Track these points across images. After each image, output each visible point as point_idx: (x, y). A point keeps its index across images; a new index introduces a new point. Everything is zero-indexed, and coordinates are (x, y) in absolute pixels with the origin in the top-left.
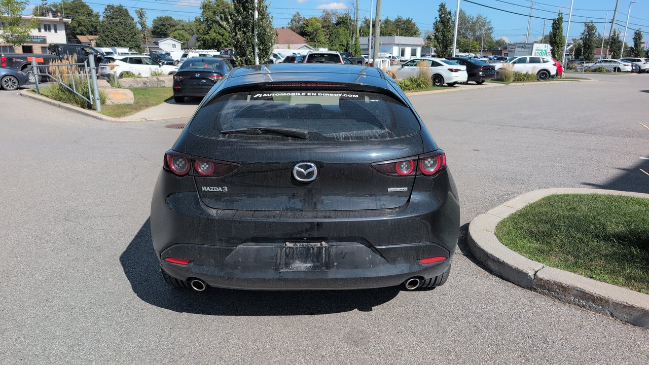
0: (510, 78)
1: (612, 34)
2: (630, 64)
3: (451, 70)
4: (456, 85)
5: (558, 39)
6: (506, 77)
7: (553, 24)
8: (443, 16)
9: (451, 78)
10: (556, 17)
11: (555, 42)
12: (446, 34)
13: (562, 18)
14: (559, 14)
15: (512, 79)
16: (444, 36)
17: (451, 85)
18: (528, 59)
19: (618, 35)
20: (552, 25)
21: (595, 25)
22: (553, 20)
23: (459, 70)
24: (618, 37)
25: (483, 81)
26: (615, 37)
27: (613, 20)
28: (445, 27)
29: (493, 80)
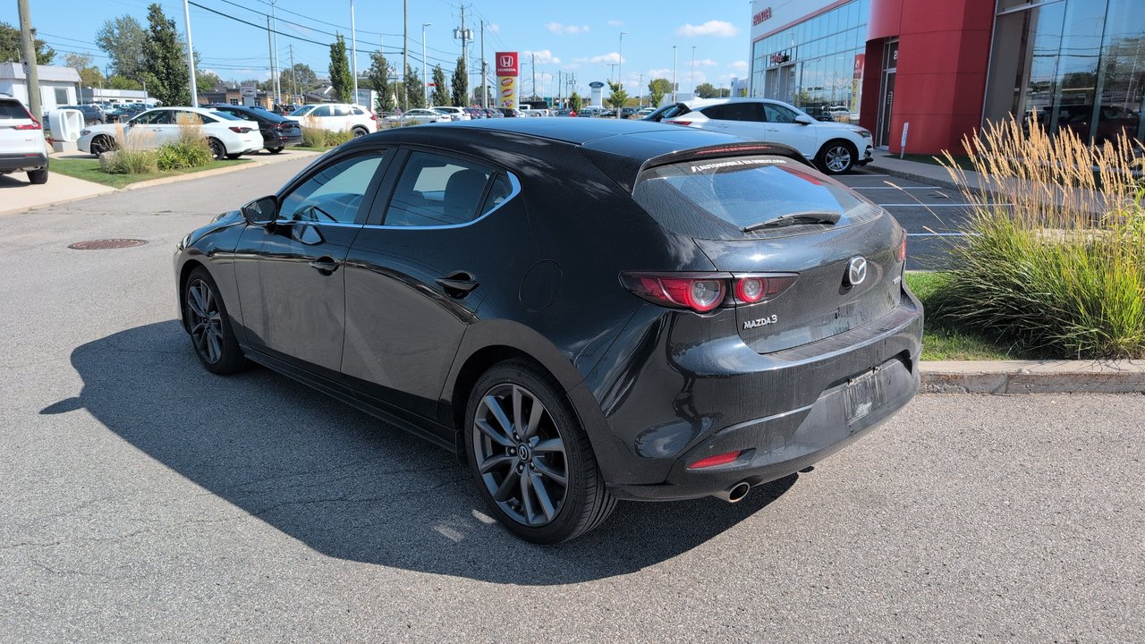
0: (319, 142)
1: (407, 72)
2: (449, 116)
3: (236, 130)
4: (242, 157)
5: (344, 77)
6: (313, 140)
7: (331, 52)
8: (159, 28)
9: (237, 145)
10: (336, 42)
11: (341, 82)
12: (171, 63)
13: (343, 44)
14: (338, 36)
15: (323, 143)
16: (168, 67)
17: (234, 157)
18: (332, 111)
19: (415, 72)
20: (330, 54)
21: (384, 56)
22: (332, 46)
23: (250, 129)
24: (416, 76)
25: (281, 149)
26: (412, 76)
27: (405, 49)
28: (168, 49)
29: (298, 146)
